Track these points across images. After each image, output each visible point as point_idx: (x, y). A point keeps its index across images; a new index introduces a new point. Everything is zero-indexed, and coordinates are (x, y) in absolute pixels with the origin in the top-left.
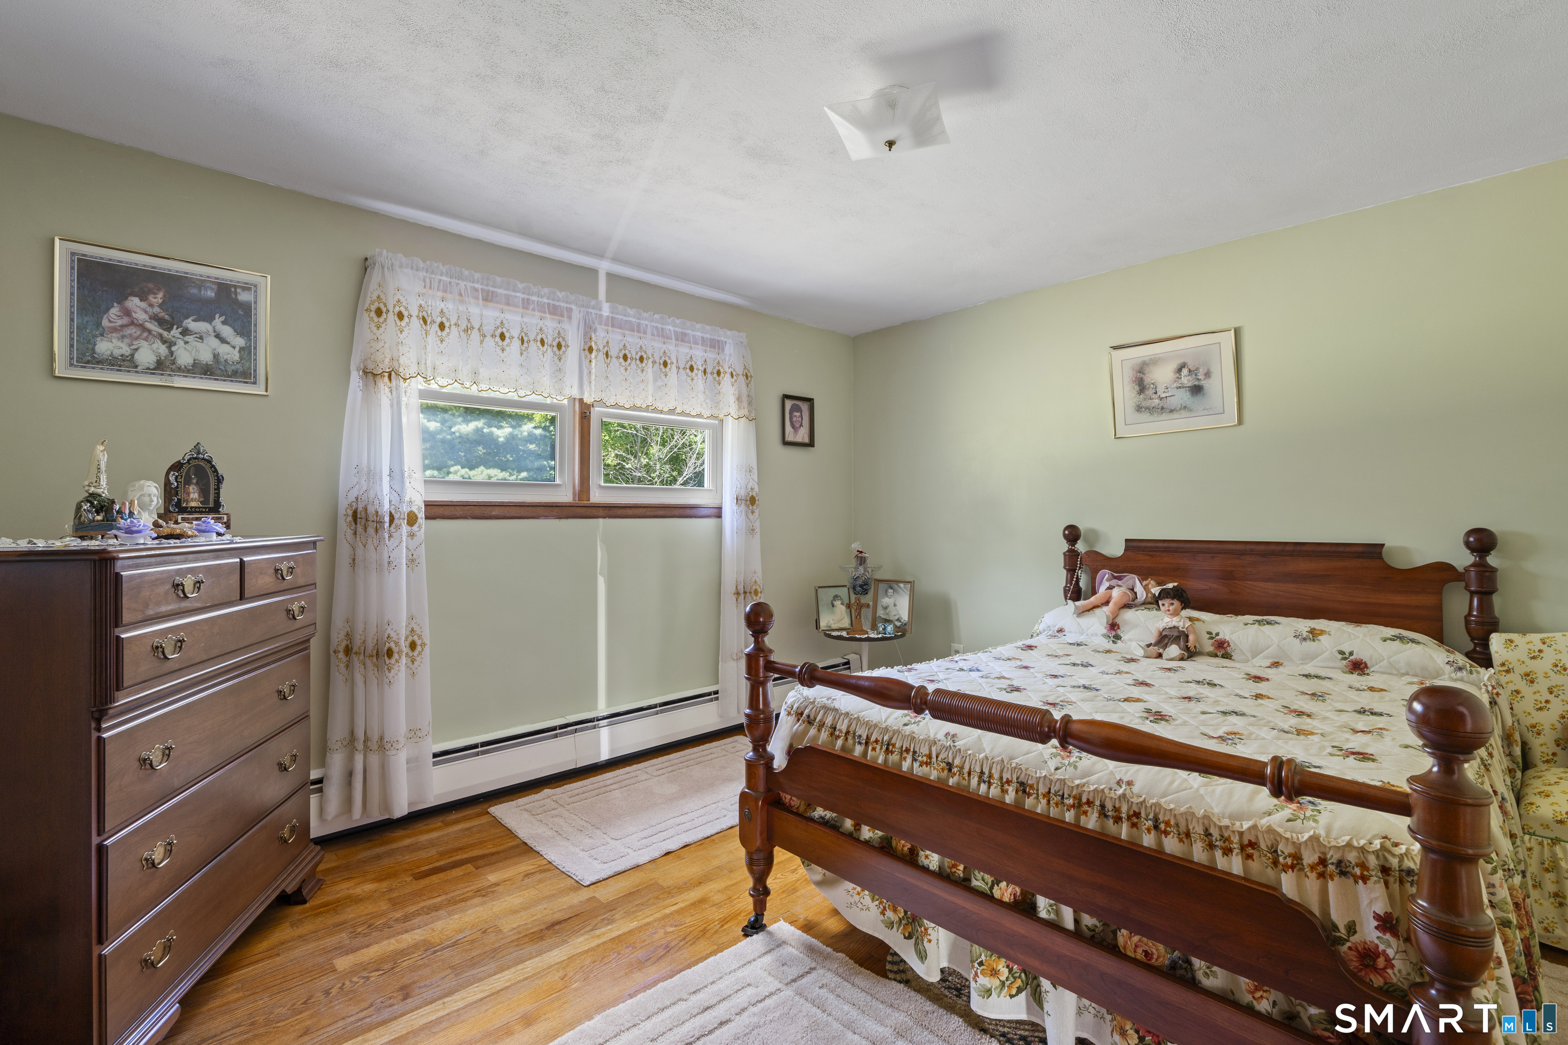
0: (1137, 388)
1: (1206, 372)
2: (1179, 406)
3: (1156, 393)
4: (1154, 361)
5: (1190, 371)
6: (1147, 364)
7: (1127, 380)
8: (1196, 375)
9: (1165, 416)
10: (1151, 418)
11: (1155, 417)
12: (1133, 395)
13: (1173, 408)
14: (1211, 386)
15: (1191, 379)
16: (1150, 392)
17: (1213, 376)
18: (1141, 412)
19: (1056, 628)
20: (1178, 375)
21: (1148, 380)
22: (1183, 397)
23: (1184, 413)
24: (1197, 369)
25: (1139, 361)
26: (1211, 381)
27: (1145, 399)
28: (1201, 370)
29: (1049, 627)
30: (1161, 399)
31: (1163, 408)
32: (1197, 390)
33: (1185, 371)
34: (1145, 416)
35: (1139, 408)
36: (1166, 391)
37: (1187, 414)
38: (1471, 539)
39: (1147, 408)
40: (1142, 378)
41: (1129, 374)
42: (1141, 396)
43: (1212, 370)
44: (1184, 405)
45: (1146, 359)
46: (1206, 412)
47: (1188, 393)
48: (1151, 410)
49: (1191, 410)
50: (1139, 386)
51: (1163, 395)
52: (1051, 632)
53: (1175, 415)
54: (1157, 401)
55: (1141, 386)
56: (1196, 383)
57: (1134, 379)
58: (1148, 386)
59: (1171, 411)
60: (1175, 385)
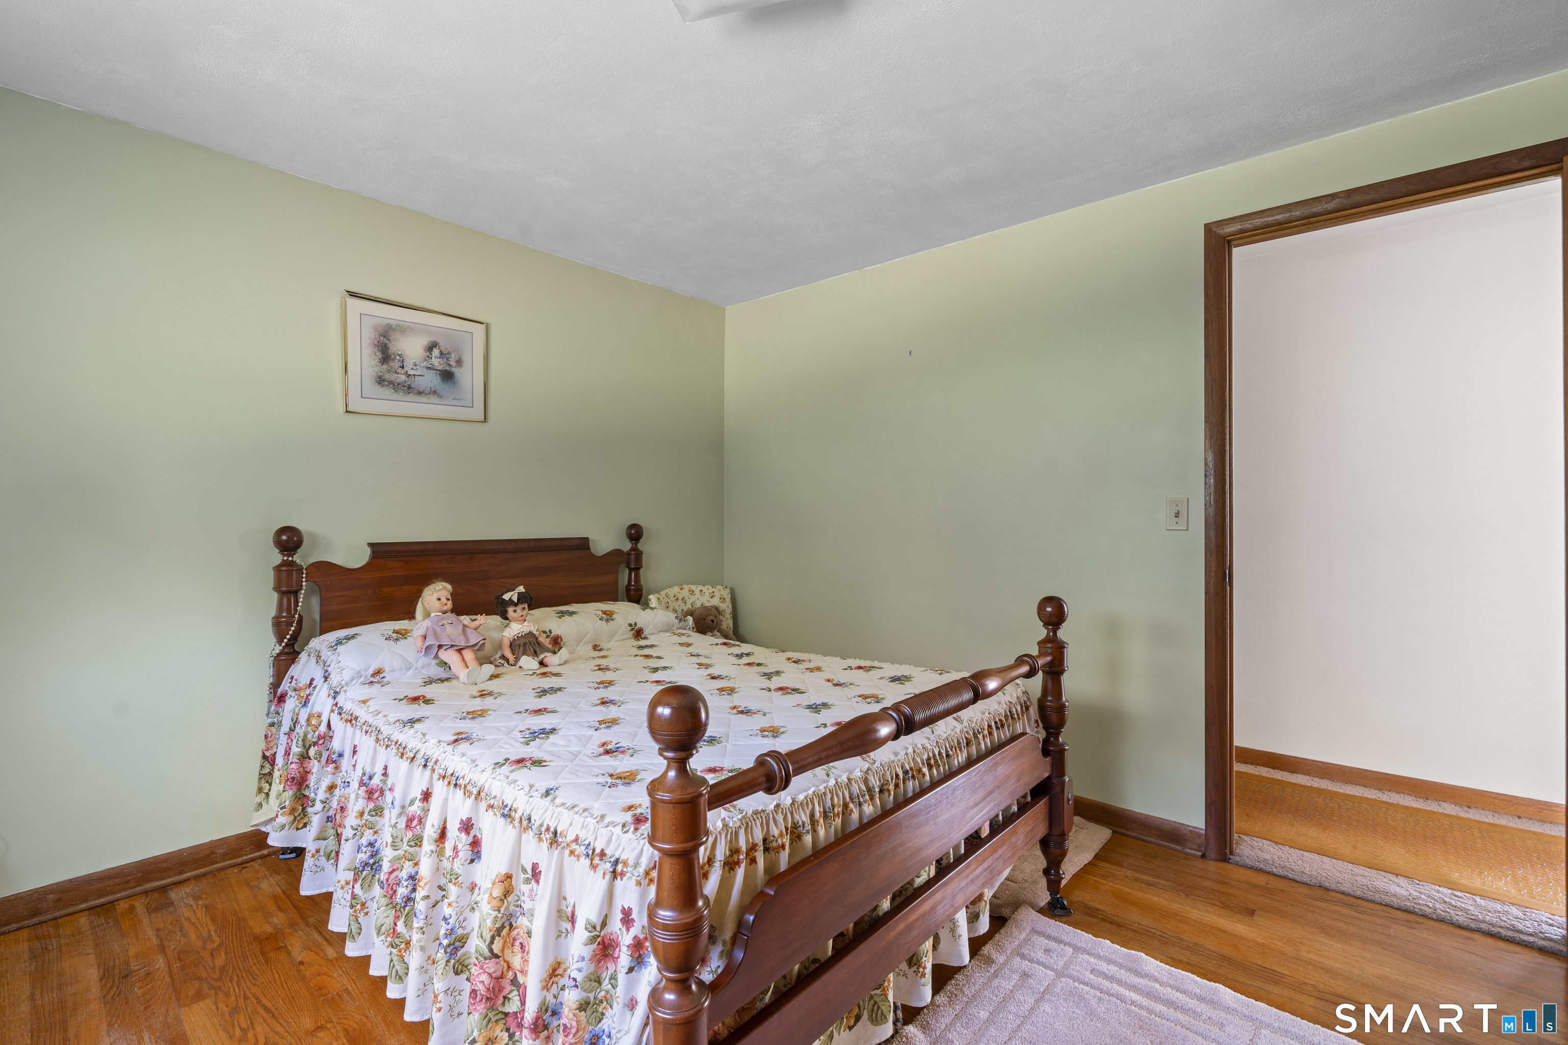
0: (379, 355)
1: (457, 359)
2: (428, 389)
3: (403, 367)
4: (403, 329)
5: (441, 353)
6: (393, 330)
7: (366, 341)
8: (447, 359)
9: (411, 397)
10: (396, 396)
11: (399, 396)
12: (374, 362)
13: (421, 390)
14: (463, 375)
15: (442, 362)
16: (396, 364)
17: (464, 365)
18: (383, 386)
19: (371, 672)
20: (428, 353)
21: (394, 348)
22: (430, 380)
23: (434, 399)
24: (449, 353)
25: (385, 322)
26: (462, 370)
27: (389, 371)
28: (453, 356)
29: (359, 672)
30: (409, 376)
31: (409, 387)
32: (447, 376)
33: (436, 352)
34: (388, 392)
35: (381, 381)
36: (415, 368)
37: (437, 400)
38: (633, 532)
39: (391, 383)
40: (386, 344)
41: (369, 336)
42: (385, 366)
43: (464, 358)
44: (433, 389)
45: (393, 323)
46: (455, 402)
47: (438, 377)
48: (396, 386)
49: (441, 397)
50: (383, 353)
51: (411, 372)
52: (362, 679)
53: (424, 399)
54: (403, 377)
55: (385, 354)
56: (447, 368)
57: (376, 342)
58: (393, 357)
59: (420, 393)
60: (425, 364)
